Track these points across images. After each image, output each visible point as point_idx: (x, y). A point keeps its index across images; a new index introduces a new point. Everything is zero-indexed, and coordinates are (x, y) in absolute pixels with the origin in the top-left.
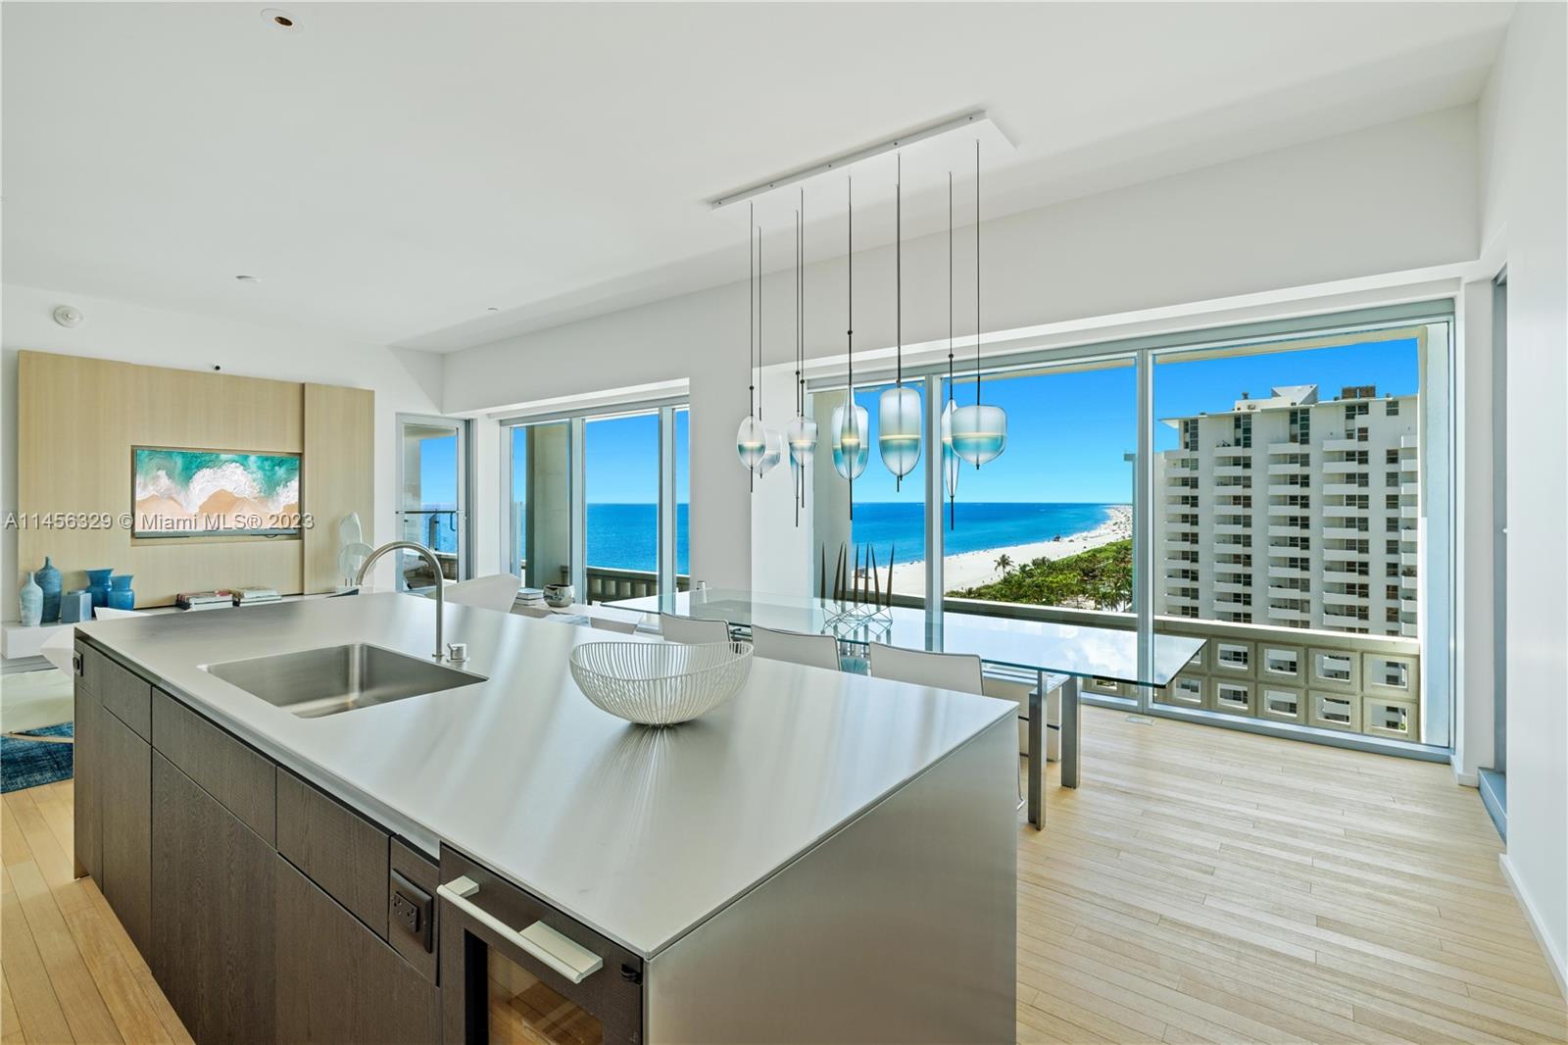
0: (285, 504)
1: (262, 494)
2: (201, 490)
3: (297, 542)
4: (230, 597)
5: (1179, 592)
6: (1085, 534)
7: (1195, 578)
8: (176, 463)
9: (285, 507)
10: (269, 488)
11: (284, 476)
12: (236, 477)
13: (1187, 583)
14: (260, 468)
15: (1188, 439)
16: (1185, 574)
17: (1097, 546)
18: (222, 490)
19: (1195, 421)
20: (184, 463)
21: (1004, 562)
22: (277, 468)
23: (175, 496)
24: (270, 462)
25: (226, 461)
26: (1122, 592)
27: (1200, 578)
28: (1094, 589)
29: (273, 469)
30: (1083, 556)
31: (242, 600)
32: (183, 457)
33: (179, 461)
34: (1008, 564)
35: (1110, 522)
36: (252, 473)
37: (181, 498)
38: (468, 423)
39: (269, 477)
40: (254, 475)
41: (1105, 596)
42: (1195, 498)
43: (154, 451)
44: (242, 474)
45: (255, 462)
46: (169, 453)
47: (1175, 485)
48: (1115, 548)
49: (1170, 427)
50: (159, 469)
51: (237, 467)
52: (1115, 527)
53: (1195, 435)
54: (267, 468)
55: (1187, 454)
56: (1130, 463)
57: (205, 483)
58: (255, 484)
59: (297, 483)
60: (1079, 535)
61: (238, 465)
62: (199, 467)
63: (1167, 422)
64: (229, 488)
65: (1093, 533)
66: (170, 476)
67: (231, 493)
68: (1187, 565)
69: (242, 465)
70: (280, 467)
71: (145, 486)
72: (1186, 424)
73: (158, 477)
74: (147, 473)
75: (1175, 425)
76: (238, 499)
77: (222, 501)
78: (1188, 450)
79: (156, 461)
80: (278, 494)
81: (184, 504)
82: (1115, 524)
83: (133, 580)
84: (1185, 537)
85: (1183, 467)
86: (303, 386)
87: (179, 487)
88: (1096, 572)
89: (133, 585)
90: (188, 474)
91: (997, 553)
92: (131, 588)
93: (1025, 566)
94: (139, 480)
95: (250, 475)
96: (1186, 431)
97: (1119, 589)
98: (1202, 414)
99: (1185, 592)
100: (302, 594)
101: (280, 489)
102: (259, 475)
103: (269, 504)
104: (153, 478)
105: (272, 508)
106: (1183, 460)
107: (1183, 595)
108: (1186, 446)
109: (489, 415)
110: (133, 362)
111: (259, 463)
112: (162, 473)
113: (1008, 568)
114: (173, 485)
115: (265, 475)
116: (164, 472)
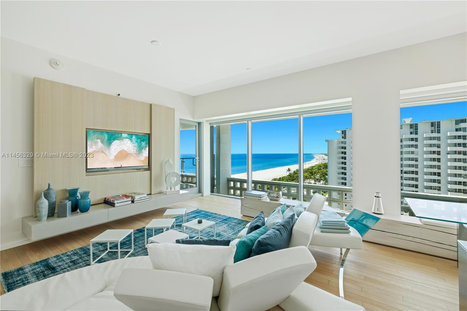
0: (145, 156)
1: (137, 152)
2: (115, 149)
3: (149, 172)
4: (130, 199)
5: (341, 178)
6: (309, 162)
7: (345, 174)
8: (105, 137)
9: (145, 157)
10: (140, 149)
11: (144, 146)
12: (128, 145)
13: (343, 176)
14: (137, 142)
15: (343, 136)
16: (343, 173)
17: (312, 166)
18: (123, 150)
19: (345, 131)
20: (108, 137)
21: (289, 170)
22: (142, 142)
23: (105, 151)
24: (140, 140)
25: (124, 138)
26: (322, 178)
27: (347, 174)
28: (314, 177)
29: (141, 142)
30: (310, 168)
31: (135, 200)
32: (108, 134)
33: (106, 136)
34: (290, 171)
35: (315, 159)
36: (134, 143)
37: (107, 152)
38: (199, 124)
39: (139, 146)
40: (135, 145)
41: (317, 179)
42: (345, 152)
43: (95, 131)
44: (130, 143)
45: (135, 139)
46: (102, 131)
47: (339, 149)
48: (317, 166)
49: (337, 132)
50: (97, 139)
51: (128, 141)
52: (317, 160)
53: (345, 135)
54: (139, 142)
55: (343, 140)
56: (327, 143)
57: (117, 146)
58: (135, 148)
59: (148, 149)
60: (307, 162)
61: (129, 139)
62: (114, 139)
63: (337, 131)
64: (126, 149)
65: (311, 162)
66: (102, 142)
67: (126, 151)
68: (343, 171)
69: (130, 140)
70: (143, 142)
71: (91, 146)
72: (343, 132)
73: (97, 142)
74: (92, 140)
75: (339, 132)
76: (129, 154)
77: (123, 155)
78: (343, 139)
79: (97, 135)
80: (142, 152)
81: (108, 155)
82: (317, 159)
83: (90, 193)
84: (343, 163)
85: (342, 143)
86: (151, 105)
87: (106, 148)
88: (313, 173)
89: (90, 196)
90: (109, 142)
91: (287, 167)
92: (89, 197)
93: (295, 171)
94: (89, 143)
95: (133, 144)
96: (343, 133)
97: (321, 177)
98: (347, 129)
99: (343, 178)
100: (150, 194)
101: (143, 150)
102: (136, 144)
103: (140, 156)
104: (95, 143)
105: (141, 158)
106: (342, 142)
107: (342, 179)
108: (343, 137)
109: (207, 121)
110: (87, 89)
111: (136, 140)
112: (99, 141)
113: (290, 172)
114: (104, 146)
115: (138, 144)
116: (100, 140)
